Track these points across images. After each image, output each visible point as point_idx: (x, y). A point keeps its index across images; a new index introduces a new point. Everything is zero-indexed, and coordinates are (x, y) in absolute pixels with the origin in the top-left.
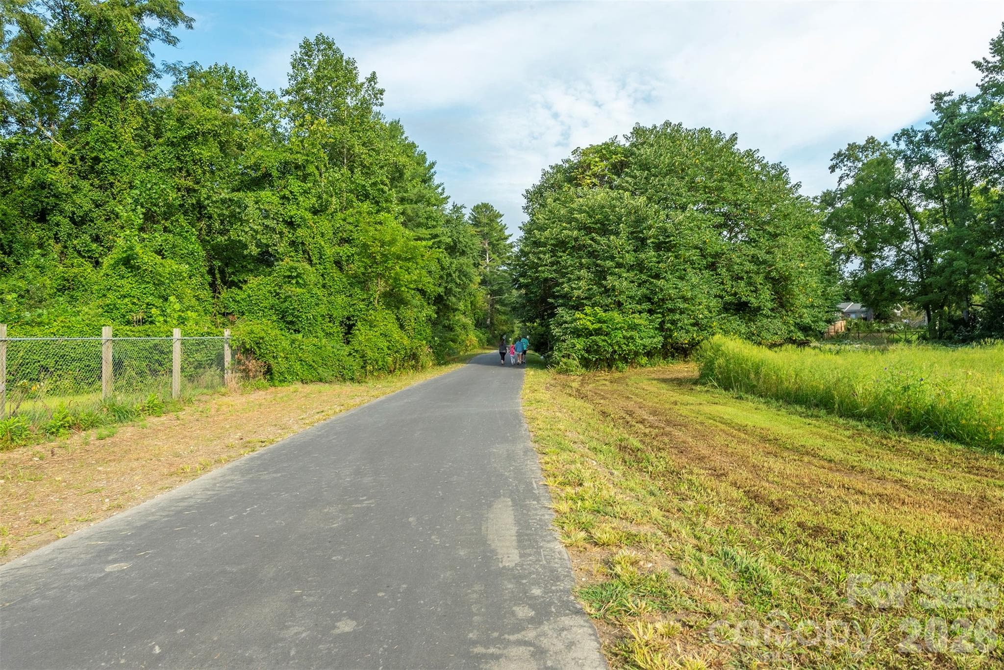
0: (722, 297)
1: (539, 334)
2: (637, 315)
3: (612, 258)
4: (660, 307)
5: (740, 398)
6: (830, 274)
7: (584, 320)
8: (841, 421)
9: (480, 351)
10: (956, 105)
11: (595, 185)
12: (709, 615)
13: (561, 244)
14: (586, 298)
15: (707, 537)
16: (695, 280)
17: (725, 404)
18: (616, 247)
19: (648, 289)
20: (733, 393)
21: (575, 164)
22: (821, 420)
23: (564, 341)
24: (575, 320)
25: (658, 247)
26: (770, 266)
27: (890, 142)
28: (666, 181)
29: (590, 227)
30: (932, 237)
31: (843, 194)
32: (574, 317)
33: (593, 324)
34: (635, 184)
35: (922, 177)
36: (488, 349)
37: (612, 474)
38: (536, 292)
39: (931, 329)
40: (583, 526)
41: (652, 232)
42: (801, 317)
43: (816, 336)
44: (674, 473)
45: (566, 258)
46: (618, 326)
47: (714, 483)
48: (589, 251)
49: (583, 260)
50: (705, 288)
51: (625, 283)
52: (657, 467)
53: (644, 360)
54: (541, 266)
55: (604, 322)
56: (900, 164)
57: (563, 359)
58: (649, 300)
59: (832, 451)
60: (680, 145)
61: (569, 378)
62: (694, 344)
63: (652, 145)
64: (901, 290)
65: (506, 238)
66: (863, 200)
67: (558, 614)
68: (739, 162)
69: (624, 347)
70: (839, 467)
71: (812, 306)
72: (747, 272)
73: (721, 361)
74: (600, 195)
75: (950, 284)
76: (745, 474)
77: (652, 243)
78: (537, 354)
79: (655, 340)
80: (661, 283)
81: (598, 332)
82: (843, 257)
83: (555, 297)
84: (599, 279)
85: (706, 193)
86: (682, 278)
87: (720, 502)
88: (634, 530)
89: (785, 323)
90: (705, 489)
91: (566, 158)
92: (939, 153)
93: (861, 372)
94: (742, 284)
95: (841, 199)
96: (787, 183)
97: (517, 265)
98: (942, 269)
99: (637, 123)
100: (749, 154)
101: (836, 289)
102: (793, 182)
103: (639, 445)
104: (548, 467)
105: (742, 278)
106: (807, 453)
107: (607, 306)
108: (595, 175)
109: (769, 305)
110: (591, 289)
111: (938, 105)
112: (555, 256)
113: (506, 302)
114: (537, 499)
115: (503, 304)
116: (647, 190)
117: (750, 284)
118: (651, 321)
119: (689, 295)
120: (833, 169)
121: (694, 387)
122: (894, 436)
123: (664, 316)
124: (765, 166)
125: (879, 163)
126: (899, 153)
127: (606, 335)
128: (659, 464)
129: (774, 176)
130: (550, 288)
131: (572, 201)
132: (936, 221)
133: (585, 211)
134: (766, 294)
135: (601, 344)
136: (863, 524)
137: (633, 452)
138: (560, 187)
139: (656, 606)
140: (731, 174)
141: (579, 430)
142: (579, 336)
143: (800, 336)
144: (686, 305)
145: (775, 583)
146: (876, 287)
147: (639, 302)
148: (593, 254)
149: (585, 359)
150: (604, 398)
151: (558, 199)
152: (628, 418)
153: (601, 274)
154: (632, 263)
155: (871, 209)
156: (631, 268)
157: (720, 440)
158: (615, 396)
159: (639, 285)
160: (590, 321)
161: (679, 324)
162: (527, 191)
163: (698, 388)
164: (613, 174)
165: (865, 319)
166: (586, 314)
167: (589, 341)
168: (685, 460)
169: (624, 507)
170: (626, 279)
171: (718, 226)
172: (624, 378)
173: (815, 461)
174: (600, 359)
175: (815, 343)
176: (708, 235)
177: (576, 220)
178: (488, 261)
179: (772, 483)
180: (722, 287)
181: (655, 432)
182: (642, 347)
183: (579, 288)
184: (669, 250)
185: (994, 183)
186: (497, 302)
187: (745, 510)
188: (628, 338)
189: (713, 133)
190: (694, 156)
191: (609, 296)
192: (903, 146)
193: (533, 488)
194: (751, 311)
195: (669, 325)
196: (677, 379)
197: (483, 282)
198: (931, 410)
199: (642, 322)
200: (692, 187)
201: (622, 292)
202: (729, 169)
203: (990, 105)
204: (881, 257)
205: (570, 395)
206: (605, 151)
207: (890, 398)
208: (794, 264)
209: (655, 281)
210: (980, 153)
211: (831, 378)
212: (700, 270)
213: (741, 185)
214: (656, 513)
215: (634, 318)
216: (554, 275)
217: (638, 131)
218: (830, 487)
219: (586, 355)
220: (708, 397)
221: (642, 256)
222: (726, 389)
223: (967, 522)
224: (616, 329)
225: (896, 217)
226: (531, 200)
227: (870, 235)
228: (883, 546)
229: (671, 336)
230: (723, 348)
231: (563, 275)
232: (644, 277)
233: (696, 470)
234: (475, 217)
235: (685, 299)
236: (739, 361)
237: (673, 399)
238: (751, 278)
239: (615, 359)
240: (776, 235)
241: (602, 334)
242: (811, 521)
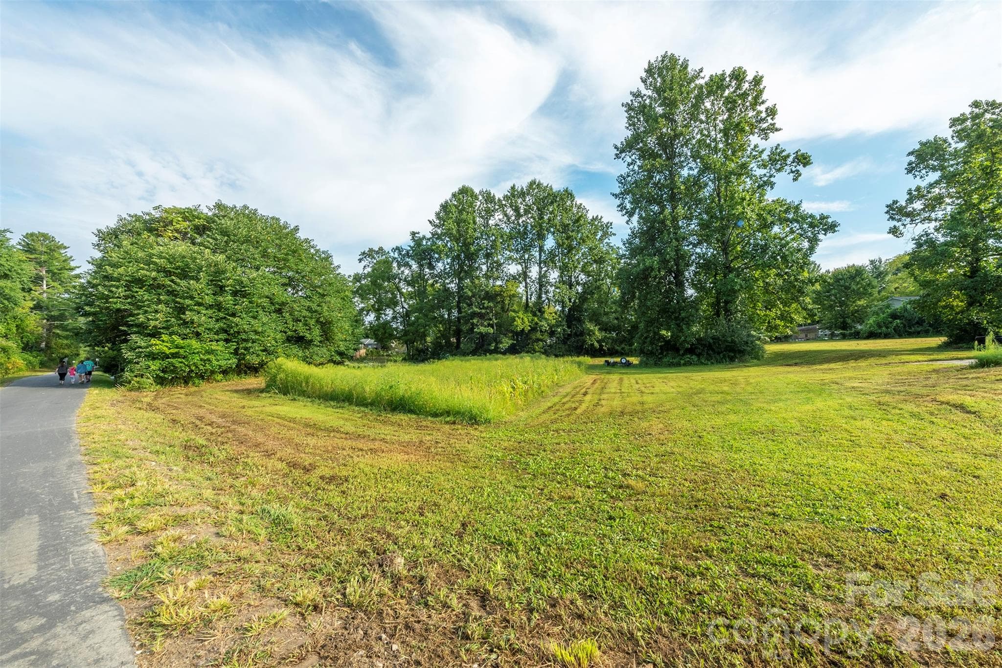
0: (285, 332)
1: (110, 357)
2: (214, 343)
3: (192, 298)
4: (235, 337)
5: (295, 400)
6: (357, 321)
7: (160, 345)
8: (357, 408)
9: (27, 374)
10: (421, 239)
11: (176, 238)
12: (239, 560)
13: (139, 282)
14: (163, 328)
15: (250, 502)
16: (265, 320)
17: (282, 405)
18: (196, 290)
19: (225, 324)
20: (290, 396)
21: (157, 218)
22: (345, 409)
23: (138, 363)
24: (151, 346)
25: (235, 293)
26: (320, 314)
27: (390, 252)
28: (244, 247)
29: (170, 272)
30: (410, 306)
31: (366, 276)
32: (150, 343)
33: (170, 349)
34: (216, 244)
35: (406, 274)
36: (40, 371)
37: (170, 470)
38: (105, 320)
39: (408, 354)
40: (128, 521)
41: (230, 282)
42: (338, 347)
43: (348, 358)
44: (232, 460)
45: (141, 293)
46: (196, 351)
47: (265, 461)
48: (168, 290)
49: (161, 297)
50: (273, 325)
51: (203, 318)
52: (218, 457)
53: (220, 377)
54: (113, 297)
55: (182, 348)
56: (395, 265)
57: (135, 379)
58: (226, 331)
59: (349, 427)
60: (256, 224)
61: (141, 395)
62: (262, 364)
63: (232, 219)
64: (395, 333)
65: (72, 269)
66: (376, 281)
67: (80, 609)
68: (300, 245)
69: (201, 367)
70: (352, 436)
71: (346, 340)
72: (304, 317)
73: (282, 375)
74: (182, 248)
75: (417, 331)
76: (289, 451)
77: (230, 290)
78: (107, 375)
79: (230, 362)
80: (236, 320)
81: (175, 355)
82: (365, 312)
83: (129, 326)
84: (179, 314)
85: (275, 261)
86: (255, 318)
87: (267, 474)
88: (182, 512)
89: (328, 350)
90: (257, 467)
91: (147, 211)
92: (413, 262)
93: (369, 379)
94: (301, 324)
95: (364, 279)
96: (332, 264)
97: (83, 294)
98: (414, 323)
99: (219, 200)
100: (307, 241)
101: (360, 330)
102: (336, 263)
103: (204, 443)
104: (97, 476)
105: (300, 321)
106: (334, 431)
107: (185, 335)
108: (177, 231)
109: (319, 339)
110: (170, 320)
111: (413, 237)
112: (130, 290)
113: (69, 327)
114: (76, 508)
115: (64, 328)
116: (226, 251)
117: (306, 325)
118: (227, 348)
119: (260, 330)
120: (360, 260)
121: (260, 394)
122: (383, 414)
123: (238, 344)
124: (317, 251)
125: (384, 262)
126: (395, 258)
127: (184, 358)
128: (220, 454)
129: (323, 258)
130: (123, 317)
131: (151, 247)
132: (411, 298)
133: (165, 258)
134: (317, 331)
135: (178, 365)
136: (359, 469)
137: (198, 448)
138: (139, 234)
139: (192, 569)
140: (294, 252)
141: (142, 438)
142: (154, 359)
143: (338, 358)
144: (257, 337)
145: (297, 521)
146: (381, 330)
147: (217, 333)
148: (171, 293)
149: (161, 377)
150: (177, 408)
151: (136, 243)
152: (198, 422)
153: (181, 310)
154: (211, 303)
155: (380, 287)
156: (211, 307)
157: (274, 430)
158: (188, 406)
159: (217, 320)
160: (167, 347)
161: (251, 350)
162: (99, 231)
163: (263, 395)
164: (195, 233)
165: (376, 349)
166: (163, 341)
167: (165, 363)
168: (244, 448)
169: (176, 496)
170: (205, 315)
171: (284, 285)
172: (200, 392)
173: (338, 435)
174: (177, 377)
175: (347, 363)
176: (276, 290)
177: (155, 264)
178: (45, 286)
179: (307, 454)
180: (286, 325)
181: (220, 431)
182: (218, 367)
183: (156, 320)
184: (244, 297)
185: (437, 282)
186: (57, 327)
187: (285, 475)
188: (205, 361)
189: (282, 222)
190: (266, 234)
191: (187, 327)
192: (396, 255)
193: (74, 499)
194: (306, 342)
195: (243, 351)
196: (248, 390)
197: (38, 307)
198: (402, 398)
199: (219, 348)
200: (265, 255)
201: (200, 325)
202: (293, 248)
203: (434, 243)
204: (385, 314)
205: (140, 409)
206: (188, 215)
207: (383, 393)
208: (334, 314)
209: (231, 318)
210: (431, 267)
211: (352, 384)
212: (270, 313)
213: (301, 260)
214: (208, 493)
215: (211, 345)
216: (128, 307)
217: (219, 206)
218: (344, 449)
219: (162, 374)
220: (271, 401)
221: (221, 299)
222: (285, 394)
223: (412, 456)
224: (194, 353)
225: (393, 294)
226: (104, 239)
227: (379, 301)
228: (368, 479)
229: (244, 359)
230: (284, 367)
231: (139, 308)
232: (221, 315)
233: (252, 454)
234: (28, 244)
235: (256, 332)
236: (295, 375)
237: (241, 405)
238: (306, 321)
239: (191, 377)
240: (324, 295)
241: (179, 358)
242: (327, 472)
